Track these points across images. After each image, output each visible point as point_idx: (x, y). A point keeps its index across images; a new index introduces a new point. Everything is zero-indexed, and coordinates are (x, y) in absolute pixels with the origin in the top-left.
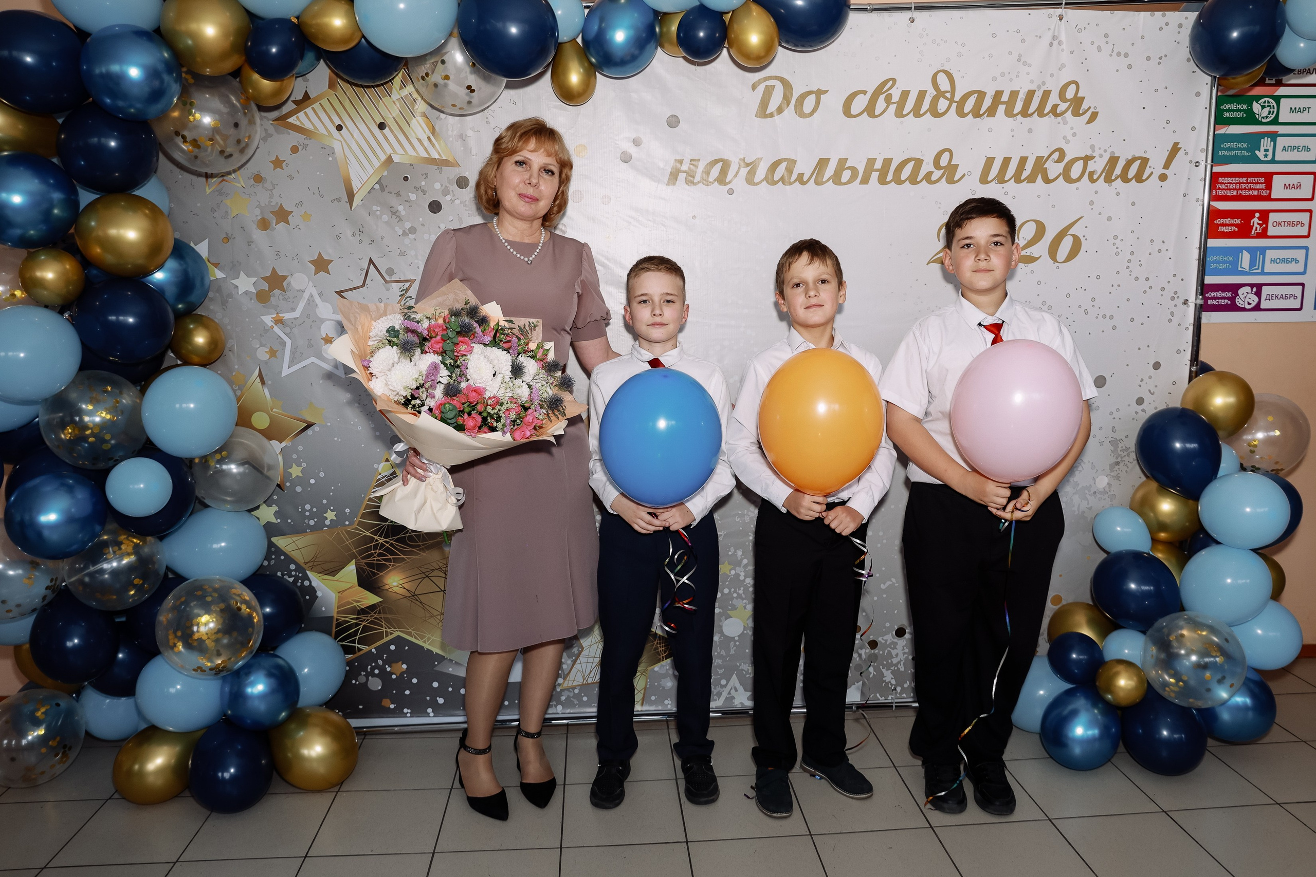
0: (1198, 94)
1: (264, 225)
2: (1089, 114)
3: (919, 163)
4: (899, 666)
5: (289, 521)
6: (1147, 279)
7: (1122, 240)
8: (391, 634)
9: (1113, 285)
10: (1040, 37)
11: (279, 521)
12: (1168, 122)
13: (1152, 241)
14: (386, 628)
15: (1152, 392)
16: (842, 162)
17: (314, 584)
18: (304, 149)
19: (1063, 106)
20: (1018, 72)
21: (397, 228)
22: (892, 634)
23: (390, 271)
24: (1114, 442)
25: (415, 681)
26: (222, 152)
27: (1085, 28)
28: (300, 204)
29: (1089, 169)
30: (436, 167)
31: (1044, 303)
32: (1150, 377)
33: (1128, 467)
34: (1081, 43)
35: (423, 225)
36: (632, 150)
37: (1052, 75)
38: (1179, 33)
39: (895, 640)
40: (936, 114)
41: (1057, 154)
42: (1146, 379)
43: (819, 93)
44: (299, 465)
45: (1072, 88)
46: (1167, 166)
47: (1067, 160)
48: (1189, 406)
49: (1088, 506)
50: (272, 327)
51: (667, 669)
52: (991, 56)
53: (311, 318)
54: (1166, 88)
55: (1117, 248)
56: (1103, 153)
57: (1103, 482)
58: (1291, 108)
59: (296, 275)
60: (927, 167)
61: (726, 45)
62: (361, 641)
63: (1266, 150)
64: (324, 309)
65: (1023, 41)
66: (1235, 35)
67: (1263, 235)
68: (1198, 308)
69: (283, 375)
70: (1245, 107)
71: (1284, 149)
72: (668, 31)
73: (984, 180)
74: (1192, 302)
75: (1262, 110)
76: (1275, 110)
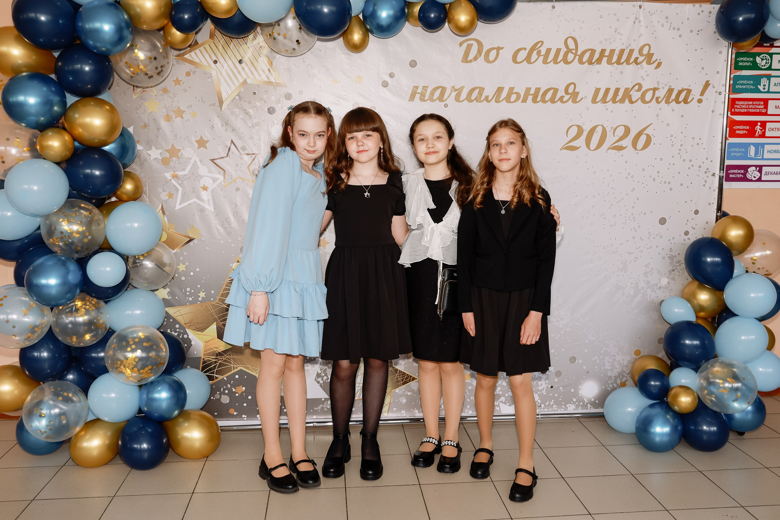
0: (721, 53)
1: (168, 118)
2: (656, 63)
3: (556, 90)
4: (543, 392)
5: (176, 298)
6: (691, 161)
7: (675, 137)
8: (236, 368)
9: (670, 164)
10: (628, 18)
11: (170, 298)
12: (703, 68)
13: (693, 138)
14: (233, 365)
15: (694, 228)
16: (511, 89)
17: (190, 337)
18: (194, 74)
19: (641, 59)
20: (615, 38)
21: (248, 123)
23: (244, 148)
24: (671, 258)
25: (249, 397)
26: (146, 74)
27: (654, 13)
28: (190, 107)
29: (656, 95)
30: (273, 87)
31: (629, 174)
32: (693, 219)
33: (680, 273)
34: (652, 22)
35: (264, 121)
36: (389, 80)
37: (635, 41)
38: (709, 16)
39: (541, 376)
40: (567, 62)
41: (637, 86)
42: (690, 220)
43: (499, 49)
44: (184, 264)
45: (647, 48)
46: (702, 94)
47: (643, 90)
48: (717, 236)
49: (656, 296)
50: (171, 180)
51: (403, 392)
52: (599, 29)
53: (195, 175)
54: (702, 48)
55: (673, 142)
56: (664, 86)
58: (779, 60)
59: (186, 149)
60: (561, 93)
61: (447, 21)
62: (218, 373)
63: (764, 85)
64: (203, 170)
65: (618, 20)
66: (741, 19)
67: (763, 136)
68: (721, 178)
69: (176, 209)
70: (752, 59)
71: (775, 85)
72: (412, 12)
73: (594, 101)
74: (717, 175)
75: (762, 61)
76: (770, 62)
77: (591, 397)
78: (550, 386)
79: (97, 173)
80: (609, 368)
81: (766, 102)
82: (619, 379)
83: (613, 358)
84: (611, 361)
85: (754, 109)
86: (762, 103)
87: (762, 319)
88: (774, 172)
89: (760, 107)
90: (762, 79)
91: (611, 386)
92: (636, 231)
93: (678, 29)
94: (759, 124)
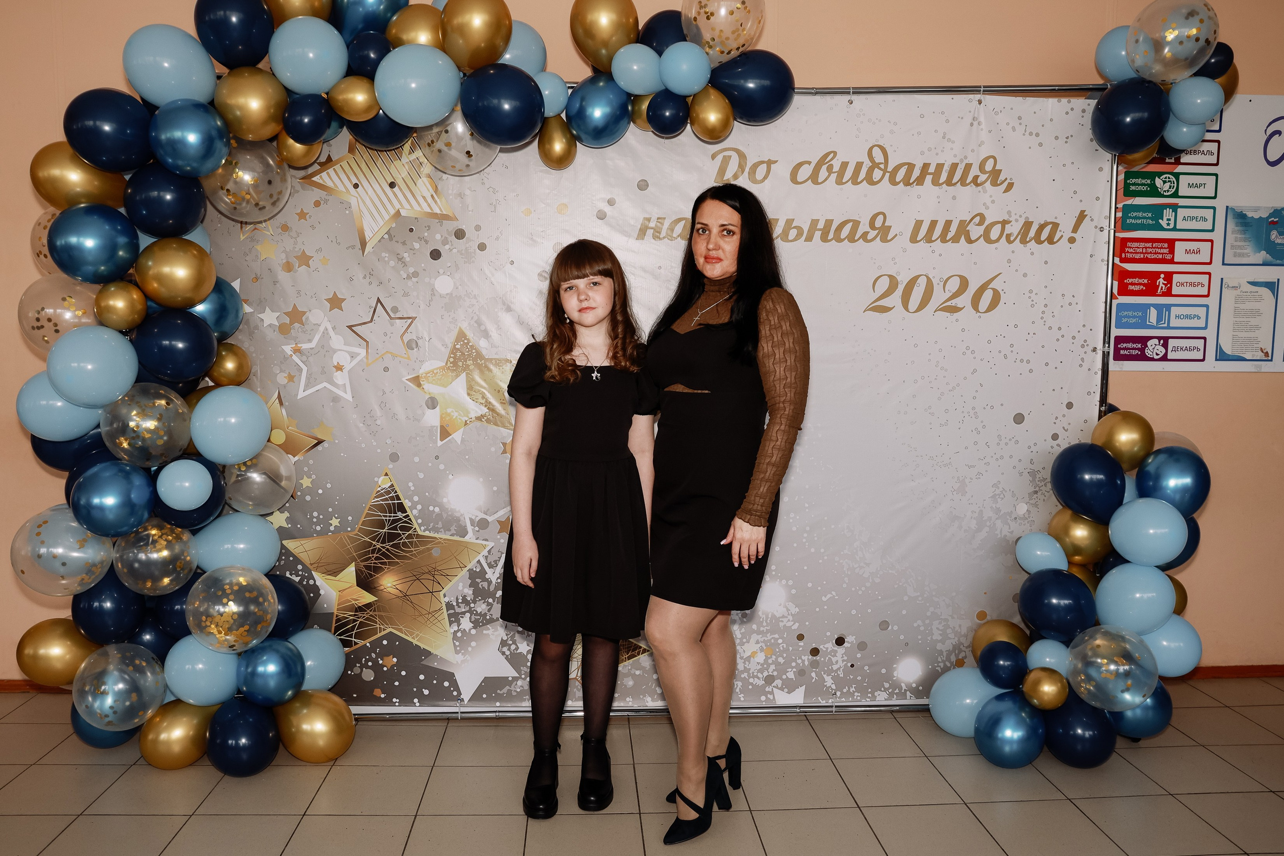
0: (1101, 169)
1: (288, 267)
2: (1006, 184)
3: (856, 224)
4: (839, 672)
5: (299, 526)
6: (1060, 329)
7: (1036, 294)
8: (384, 630)
9: (1029, 334)
10: (962, 118)
11: (290, 526)
12: (1075, 192)
14: (379, 625)
15: (1066, 429)
16: (789, 222)
17: (318, 583)
18: (325, 204)
19: (983, 177)
20: (944, 148)
21: (402, 272)
22: (832, 642)
23: (395, 309)
24: (1033, 474)
25: (403, 673)
26: (257, 205)
27: (1001, 111)
28: (319, 250)
29: (1007, 232)
30: (437, 221)
31: (968, 348)
33: (1044, 496)
34: (998, 124)
35: (424, 270)
36: (607, 209)
37: (973, 151)
38: (1083, 117)
39: (836, 648)
40: (872, 183)
41: (978, 218)
42: (1060, 418)
43: (770, 163)
44: (309, 477)
45: (991, 161)
46: (1075, 229)
47: (986, 223)
48: (1099, 443)
49: (1009, 531)
50: (291, 355)
51: (629, 669)
52: (919, 133)
53: (325, 349)
54: (1073, 163)
55: (1033, 301)
56: (1019, 218)
57: (1022, 508)
58: (1189, 184)
59: (312, 311)
60: (864, 227)
61: (689, 122)
62: (358, 636)
63: (1169, 220)
64: (336, 341)
65: (947, 121)
66: (1128, 119)
67: (1168, 293)
68: (1105, 356)
69: (299, 397)
70: (1149, 182)
71: (1184, 219)
72: (640, 109)
73: (914, 239)
74: (1100, 350)
75: (1164, 184)
76: (1175, 185)
77: (911, 681)
78: (849, 665)
79: (180, 345)
80: (940, 638)
81: (1171, 243)
82: (954, 653)
83: (945, 623)
84: (941, 628)
85: (1154, 253)
86: (1166, 245)
87: (1165, 568)
88: (1186, 347)
89: (1162, 251)
90: (1165, 210)
91: (942, 665)
92: (978, 433)
93: (1037, 135)
94: (1162, 276)
